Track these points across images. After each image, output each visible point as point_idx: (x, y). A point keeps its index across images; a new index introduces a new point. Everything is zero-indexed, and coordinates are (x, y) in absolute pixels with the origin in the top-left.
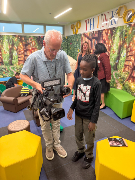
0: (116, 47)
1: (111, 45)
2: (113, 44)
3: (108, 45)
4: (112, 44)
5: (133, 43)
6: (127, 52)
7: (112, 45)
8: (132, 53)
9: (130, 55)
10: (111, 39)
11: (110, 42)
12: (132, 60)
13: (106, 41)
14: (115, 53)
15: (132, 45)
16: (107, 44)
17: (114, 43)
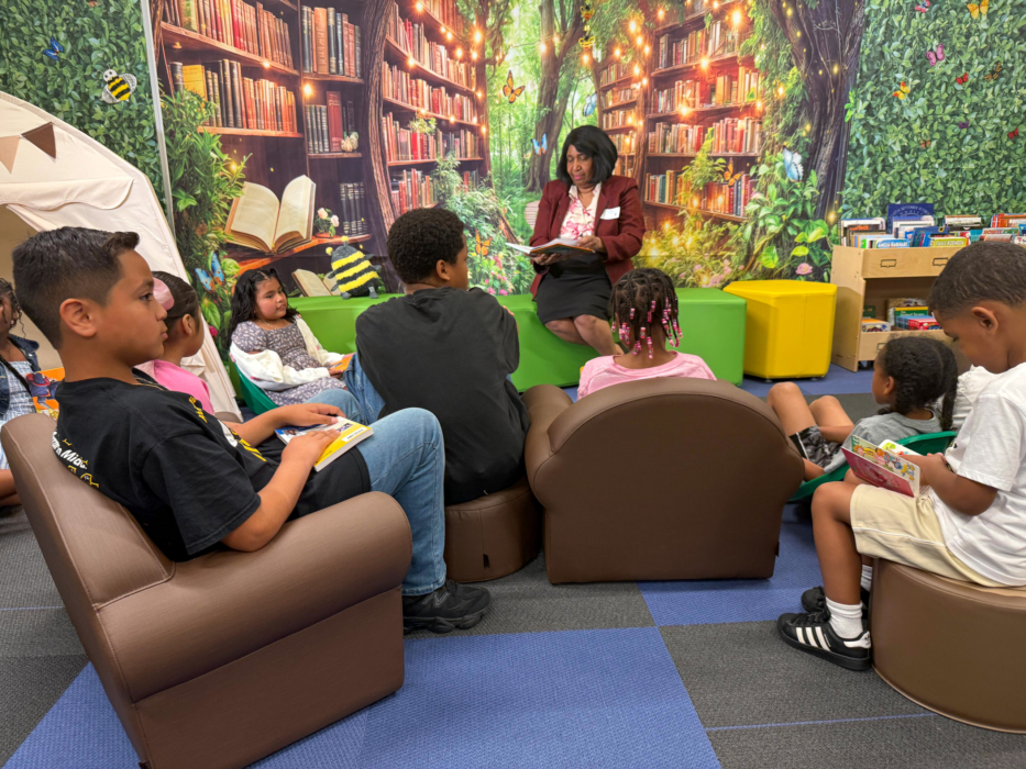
0: (527, 63)
1: (489, 51)
2: (502, 49)
3: (459, 53)
4: (493, 46)
5: (624, 48)
6: (602, 91)
7: (496, 52)
8: (628, 93)
9: (617, 103)
10: (482, 18)
11: (478, 37)
12: (632, 128)
13: (443, 30)
14: (520, 100)
15: (623, 54)
16: (450, 49)
17: (507, 42)
